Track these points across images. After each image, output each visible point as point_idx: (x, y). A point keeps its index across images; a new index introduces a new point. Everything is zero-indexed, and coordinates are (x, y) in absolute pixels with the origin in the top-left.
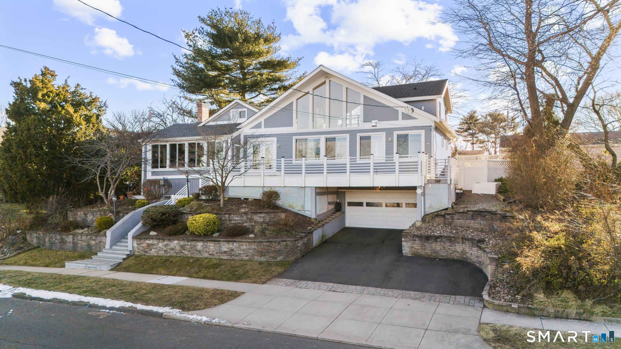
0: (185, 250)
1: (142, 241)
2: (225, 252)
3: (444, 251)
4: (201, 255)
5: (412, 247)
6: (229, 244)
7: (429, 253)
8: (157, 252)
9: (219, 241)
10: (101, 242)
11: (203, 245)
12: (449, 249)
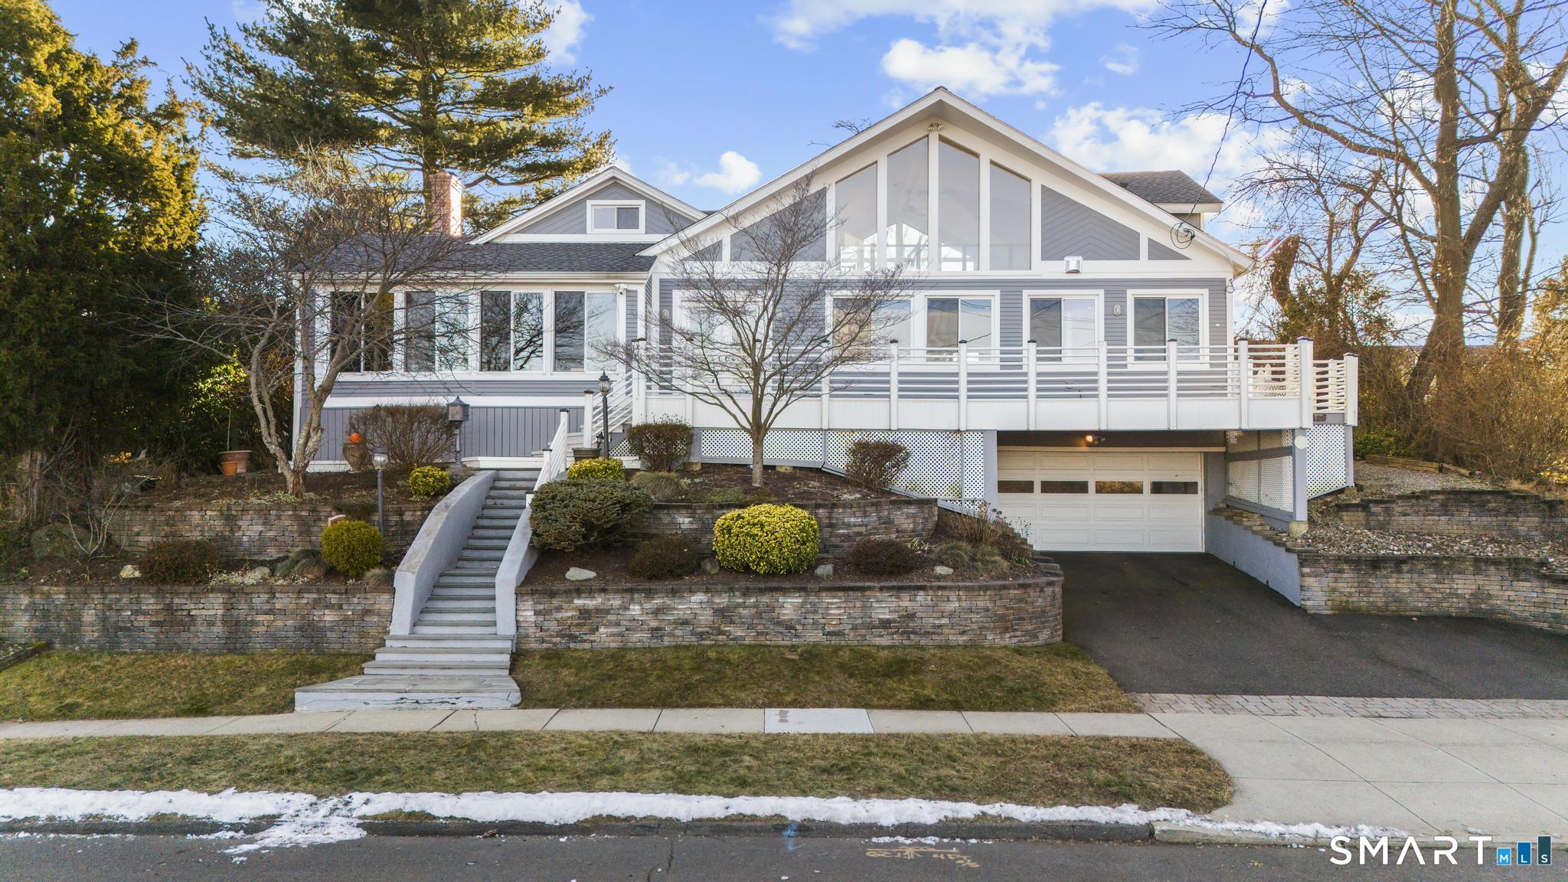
0: (732, 622)
1: (556, 602)
2: (885, 624)
3: (1420, 595)
4: (796, 636)
5: (1334, 590)
6: (898, 597)
7: (1380, 604)
8: (621, 635)
9: (863, 589)
10: (367, 612)
11: (802, 605)
12: (1435, 589)
